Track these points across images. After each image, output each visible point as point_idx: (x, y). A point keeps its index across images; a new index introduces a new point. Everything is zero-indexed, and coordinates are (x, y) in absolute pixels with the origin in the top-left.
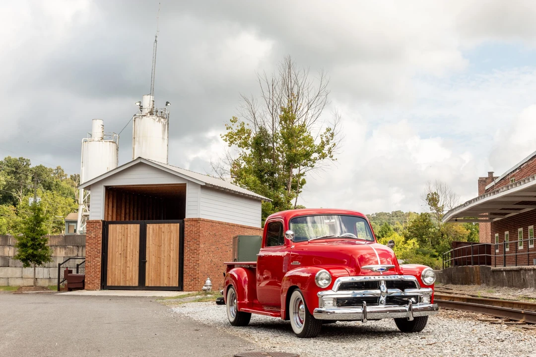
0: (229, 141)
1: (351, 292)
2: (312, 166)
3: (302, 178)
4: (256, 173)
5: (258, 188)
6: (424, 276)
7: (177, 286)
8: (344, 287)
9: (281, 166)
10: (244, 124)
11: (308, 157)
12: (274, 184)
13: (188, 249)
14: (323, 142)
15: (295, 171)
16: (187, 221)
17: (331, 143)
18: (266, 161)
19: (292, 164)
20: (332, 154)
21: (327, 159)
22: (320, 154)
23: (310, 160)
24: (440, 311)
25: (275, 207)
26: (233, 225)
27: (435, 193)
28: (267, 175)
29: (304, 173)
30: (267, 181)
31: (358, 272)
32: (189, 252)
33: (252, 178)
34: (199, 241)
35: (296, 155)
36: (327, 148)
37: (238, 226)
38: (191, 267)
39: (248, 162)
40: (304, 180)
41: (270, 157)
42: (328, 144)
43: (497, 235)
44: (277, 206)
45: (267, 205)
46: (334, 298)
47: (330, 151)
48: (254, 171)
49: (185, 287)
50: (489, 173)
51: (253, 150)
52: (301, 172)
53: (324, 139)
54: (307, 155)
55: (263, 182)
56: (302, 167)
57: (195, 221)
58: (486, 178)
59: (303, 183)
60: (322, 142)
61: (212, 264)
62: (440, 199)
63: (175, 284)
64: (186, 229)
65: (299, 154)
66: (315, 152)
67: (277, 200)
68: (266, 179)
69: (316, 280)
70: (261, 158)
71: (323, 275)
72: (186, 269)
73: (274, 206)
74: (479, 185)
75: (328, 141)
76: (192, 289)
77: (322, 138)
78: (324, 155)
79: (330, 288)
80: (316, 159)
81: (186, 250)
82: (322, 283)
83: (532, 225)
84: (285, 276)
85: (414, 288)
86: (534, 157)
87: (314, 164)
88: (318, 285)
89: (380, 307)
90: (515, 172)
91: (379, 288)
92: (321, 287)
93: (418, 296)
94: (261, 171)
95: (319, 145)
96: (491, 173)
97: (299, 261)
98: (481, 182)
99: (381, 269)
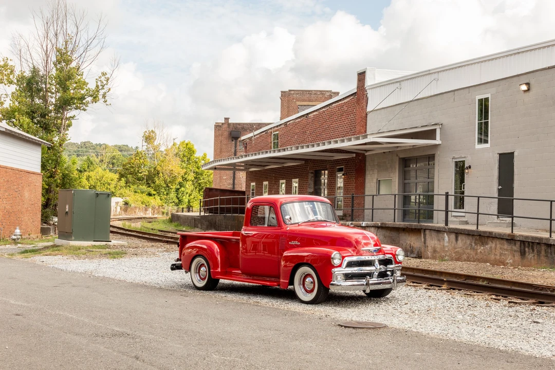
1: (356, 268)
2: (84, 110)
4: (29, 114)
5: (31, 130)
6: (397, 255)
8: (350, 264)
10: (7, 59)
11: (82, 101)
12: (46, 126)
14: (97, 86)
17: (106, 87)
18: (37, 101)
20: (106, 99)
21: (100, 104)
23: (83, 104)
24: (408, 282)
27: (152, 131)
29: (75, 116)
31: (358, 253)
33: (26, 120)
35: (72, 98)
36: (102, 92)
40: (71, 123)
41: (41, 98)
42: (103, 89)
43: (253, 184)
46: (343, 274)
47: (104, 96)
48: (27, 112)
50: (226, 119)
52: (72, 115)
53: (99, 84)
54: (82, 98)
56: (73, 110)
58: (223, 124)
59: (70, 125)
62: (157, 137)
65: (76, 98)
66: (90, 96)
69: (332, 260)
71: (336, 256)
74: (215, 130)
75: (103, 86)
77: (97, 82)
78: (96, 99)
79: (340, 266)
80: (88, 103)
82: (336, 262)
83: (297, 178)
84: (286, 254)
85: (392, 264)
86: (303, 116)
87: (86, 108)
88: (333, 263)
89: (374, 280)
90: (279, 127)
91: (374, 266)
92: (335, 265)
93: (393, 271)
94: (33, 112)
95: (94, 89)
96: (227, 119)
97: (298, 242)
98: (218, 127)
99: (375, 251)
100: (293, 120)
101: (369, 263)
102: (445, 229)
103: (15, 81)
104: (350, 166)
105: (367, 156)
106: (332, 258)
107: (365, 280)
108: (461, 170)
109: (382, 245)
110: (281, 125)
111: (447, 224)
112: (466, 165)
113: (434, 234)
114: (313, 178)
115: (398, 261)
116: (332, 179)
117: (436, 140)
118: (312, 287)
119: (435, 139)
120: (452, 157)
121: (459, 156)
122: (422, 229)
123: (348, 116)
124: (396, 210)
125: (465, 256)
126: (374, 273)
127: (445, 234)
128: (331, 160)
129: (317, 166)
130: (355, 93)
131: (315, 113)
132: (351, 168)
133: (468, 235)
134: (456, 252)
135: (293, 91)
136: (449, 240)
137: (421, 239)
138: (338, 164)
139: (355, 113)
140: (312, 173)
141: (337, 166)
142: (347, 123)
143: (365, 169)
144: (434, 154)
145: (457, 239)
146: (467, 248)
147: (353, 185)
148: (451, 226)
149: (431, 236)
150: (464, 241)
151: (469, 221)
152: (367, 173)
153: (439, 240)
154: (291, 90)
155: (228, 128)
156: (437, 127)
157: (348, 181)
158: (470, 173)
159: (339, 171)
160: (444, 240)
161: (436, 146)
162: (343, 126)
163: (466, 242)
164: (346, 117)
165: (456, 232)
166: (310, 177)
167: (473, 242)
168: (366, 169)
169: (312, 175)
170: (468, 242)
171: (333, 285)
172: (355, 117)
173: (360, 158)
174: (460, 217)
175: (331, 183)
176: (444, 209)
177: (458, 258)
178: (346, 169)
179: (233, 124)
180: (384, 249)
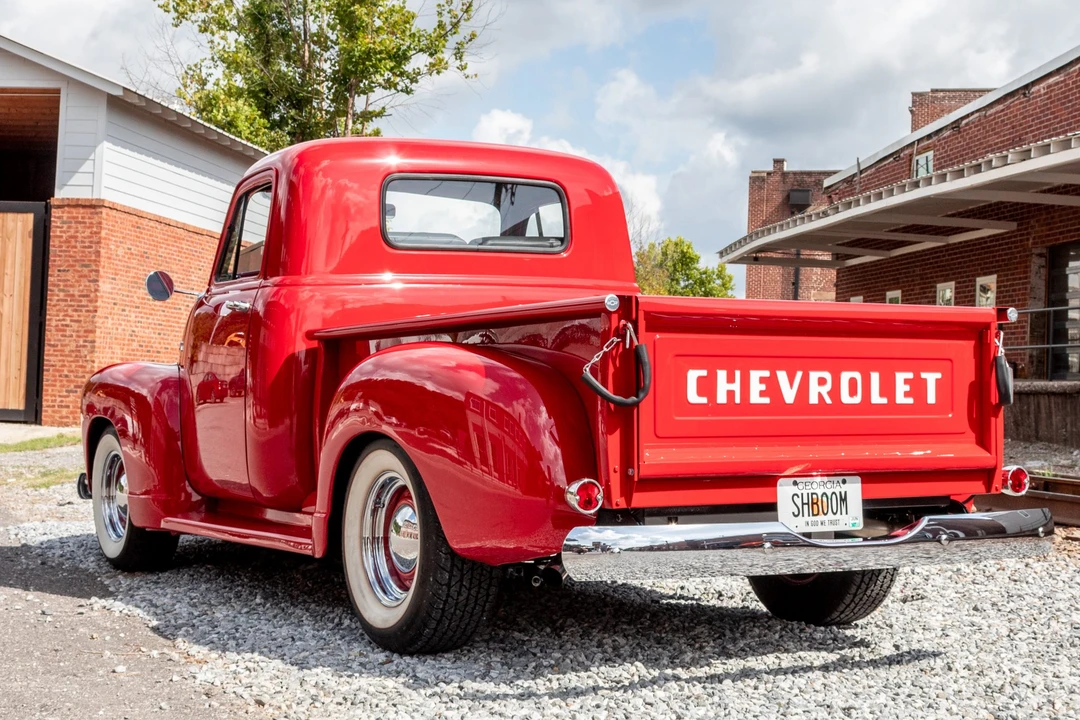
0: (176, 10)
2: (408, 93)
4: (256, 97)
7: (22, 407)
9: (321, 85)
11: (400, 64)
13: (62, 294)
14: (441, 25)
15: (361, 103)
16: (59, 207)
17: (464, 30)
18: (284, 66)
20: (465, 60)
21: (450, 75)
22: (433, 59)
23: (404, 74)
29: (383, 110)
30: (284, 122)
32: (63, 303)
34: (97, 271)
36: (452, 41)
38: (67, 349)
39: (232, 64)
41: (293, 59)
42: (457, 32)
47: (459, 53)
48: (250, 92)
49: (47, 412)
50: (776, 161)
51: (242, 40)
53: (447, 19)
54: (400, 58)
56: (379, 91)
57: (84, 207)
58: (769, 174)
60: (439, 26)
61: (135, 345)
63: (17, 402)
64: (55, 232)
65: (380, 53)
66: (421, 51)
68: (283, 118)
70: (269, 59)
72: (50, 357)
74: (751, 187)
75: (455, 25)
76: (71, 420)
77: (440, 14)
78: (439, 64)
80: (419, 74)
81: (55, 297)
83: (991, 273)
87: (413, 86)
90: (935, 138)
94: (268, 94)
95: (430, 31)
96: (779, 162)
98: (757, 181)
100: (977, 111)
103: (234, 22)
110: (939, 131)
114: (1043, 271)
129: (1061, 233)
131: (1051, 80)
135: (942, 91)
140: (1040, 255)
154: (937, 91)
155: (782, 184)
166: (1034, 268)
169: (1042, 261)
179: (795, 173)
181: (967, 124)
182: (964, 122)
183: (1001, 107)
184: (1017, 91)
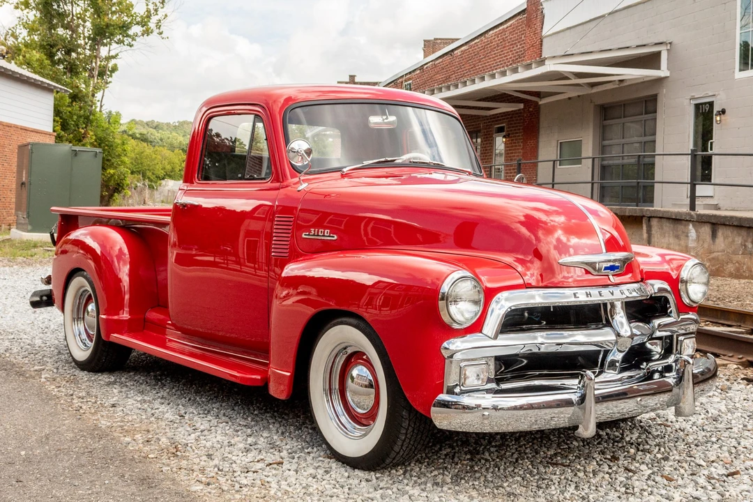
2: (131, 46)
3: (113, 62)
4: (44, 48)
5: (47, 72)
6: (685, 281)
8: (516, 321)
9: (81, 42)
11: (126, 31)
12: (71, 68)
14: (148, 11)
15: (104, 51)
17: (161, 12)
18: (60, 31)
19: (102, 39)
20: (161, 30)
21: (154, 37)
22: (144, 28)
23: (128, 36)
25: (72, 102)
26: (9, 126)
28: (62, 54)
29: (117, 55)
30: (60, 61)
33: (37, 55)
35: (108, 26)
36: (154, 19)
37: (16, 127)
39: (32, 30)
40: (116, 65)
41: (66, 27)
42: (157, 14)
44: (76, 101)
45: (62, 98)
46: (489, 360)
47: (158, 26)
48: (41, 45)
51: (38, 15)
52: (112, 53)
53: (151, 7)
54: (124, 27)
55: (54, 63)
56: (114, 45)
59: (114, 69)
65: (113, 26)
66: (138, 23)
67: (77, 91)
68: (60, 59)
69: (441, 304)
70: (52, 27)
71: (459, 290)
73: (70, 100)
75: (156, 10)
77: (147, 5)
78: (148, 31)
79: (477, 327)
80: (137, 36)
82: (461, 312)
84: (291, 270)
85: (664, 312)
86: (446, 54)
87: (133, 43)
88: (446, 319)
89: (608, 380)
90: (412, 74)
91: (609, 324)
92: (456, 326)
93: (671, 337)
94: (51, 46)
95: (142, 14)
97: (333, 231)
99: (612, 268)
100: (432, 62)
101: (591, 316)
102: (691, 216)
104: (515, 123)
105: (541, 107)
106: (445, 298)
107: (574, 382)
108: (705, 116)
109: (635, 248)
110: (415, 70)
111: (693, 207)
112: (716, 109)
113: (667, 226)
115: (686, 301)
116: (487, 144)
117: (660, 69)
118: (370, 402)
119: (658, 68)
120: (689, 97)
121: (702, 95)
122: (644, 216)
123: (513, 47)
124: (595, 185)
125: (731, 268)
126: (607, 352)
127: (691, 226)
128: (486, 116)
130: (525, 9)
131: (463, 48)
132: (517, 127)
133: (740, 227)
134: (713, 258)
135: (440, 39)
136: (698, 237)
137: (642, 235)
138: (497, 121)
139: (523, 40)
141: (496, 124)
142: (511, 58)
143: (539, 127)
144: (656, 95)
145: (714, 235)
146: (735, 253)
147: (519, 153)
148: (701, 211)
149: (662, 229)
150: (730, 240)
151: (720, 206)
152: (542, 132)
153: (677, 237)
154: (437, 39)
156: (663, 49)
157: (512, 146)
158: (723, 122)
159: (498, 132)
160: (687, 236)
161: (660, 80)
162: (505, 63)
163: (733, 241)
164: (509, 49)
165: (713, 221)
167: (750, 240)
168: (541, 127)
170: (739, 240)
171: (445, 405)
172: (522, 47)
173: (531, 109)
174: (704, 199)
175: (486, 150)
176: (689, 181)
177: (717, 270)
178: (509, 128)
180: (640, 259)
181: (427, 68)
182: (425, 67)
183: (441, 60)
184: (448, 52)
